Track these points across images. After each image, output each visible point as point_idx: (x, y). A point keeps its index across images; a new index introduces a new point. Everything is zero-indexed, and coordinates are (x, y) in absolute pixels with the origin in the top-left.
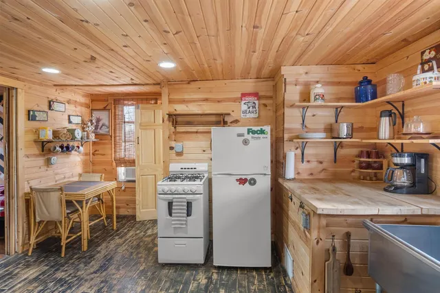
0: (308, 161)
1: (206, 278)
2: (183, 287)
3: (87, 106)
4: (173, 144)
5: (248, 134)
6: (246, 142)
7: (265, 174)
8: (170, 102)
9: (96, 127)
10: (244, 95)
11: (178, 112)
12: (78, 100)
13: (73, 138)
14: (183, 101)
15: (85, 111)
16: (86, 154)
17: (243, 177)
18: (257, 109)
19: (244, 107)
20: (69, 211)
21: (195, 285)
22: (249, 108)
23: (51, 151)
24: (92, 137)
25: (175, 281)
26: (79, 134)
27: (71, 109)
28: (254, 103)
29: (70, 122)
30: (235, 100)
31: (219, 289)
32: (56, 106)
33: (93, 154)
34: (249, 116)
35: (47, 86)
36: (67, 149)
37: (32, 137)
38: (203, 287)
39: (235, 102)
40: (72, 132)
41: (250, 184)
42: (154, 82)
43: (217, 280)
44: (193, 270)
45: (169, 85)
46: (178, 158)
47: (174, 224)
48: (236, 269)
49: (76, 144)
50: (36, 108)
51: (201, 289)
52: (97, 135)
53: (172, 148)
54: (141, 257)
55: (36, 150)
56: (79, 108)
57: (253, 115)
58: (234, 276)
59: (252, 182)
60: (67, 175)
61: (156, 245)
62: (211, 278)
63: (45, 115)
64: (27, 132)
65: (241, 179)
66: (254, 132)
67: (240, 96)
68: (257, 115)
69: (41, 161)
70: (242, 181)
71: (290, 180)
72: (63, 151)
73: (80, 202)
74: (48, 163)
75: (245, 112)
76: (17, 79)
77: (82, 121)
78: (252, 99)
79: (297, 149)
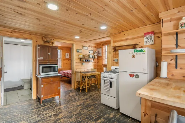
0: (181, 68)
1: (113, 115)
2: (103, 115)
3: (95, 47)
4: (114, 59)
5: (135, 52)
6: (133, 56)
7: (144, 73)
8: (114, 42)
9: (98, 54)
10: (146, 34)
11: (116, 46)
12: (92, 45)
13: (89, 57)
14: (119, 41)
15: (95, 49)
16: (95, 63)
17: (132, 74)
18: (153, 40)
19: (146, 40)
20: (83, 79)
21: (107, 116)
22: (148, 40)
23: (83, 62)
24: (96, 57)
25: (102, 112)
26: (91, 56)
27: (90, 48)
28: (152, 37)
29: (89, 52)
30: (141, 37)
31: (115, 122)
32: (85, 48)
33: (97, 63)
34: (148, 44)
35: (82, 42)
36: (87, 61)
37: (78, 57)
38: (109, 118)
39: (141, 38)
40: (89, 55)
41: (136, 77)
42: (108, 36)
43: (118, 118)
44: (112, 110)
45: (113, 35)
46: (116, 64)
47: (105, 89)
48: (130, 117)
49: (90, 59)
50: (79, 49)
51: (108, 118)
52: (98, 56)
53: (114, 60)
54: (99, 99)
55: (79, 61)
56: (92, 48)
57: (150, 43)
58: (126, 120)
59: (137, 76)
60: (88, 69)
61: (100, 96)
62: (116, 116)
63: (81, 51)
64: (76, 56)
65: (131, 74)
66: (137, 51)
67: (143, 34)
68: (153, 43)
69: (80, 64)
70: (132, 76)
71: (163, 78)
72: (86, 61)
73: (85, 77)
74: (82, 65)
75: (146, 42)
76: (74, 41)
77: (94, 52)
78: (150, 35)
79: (172, 60)
